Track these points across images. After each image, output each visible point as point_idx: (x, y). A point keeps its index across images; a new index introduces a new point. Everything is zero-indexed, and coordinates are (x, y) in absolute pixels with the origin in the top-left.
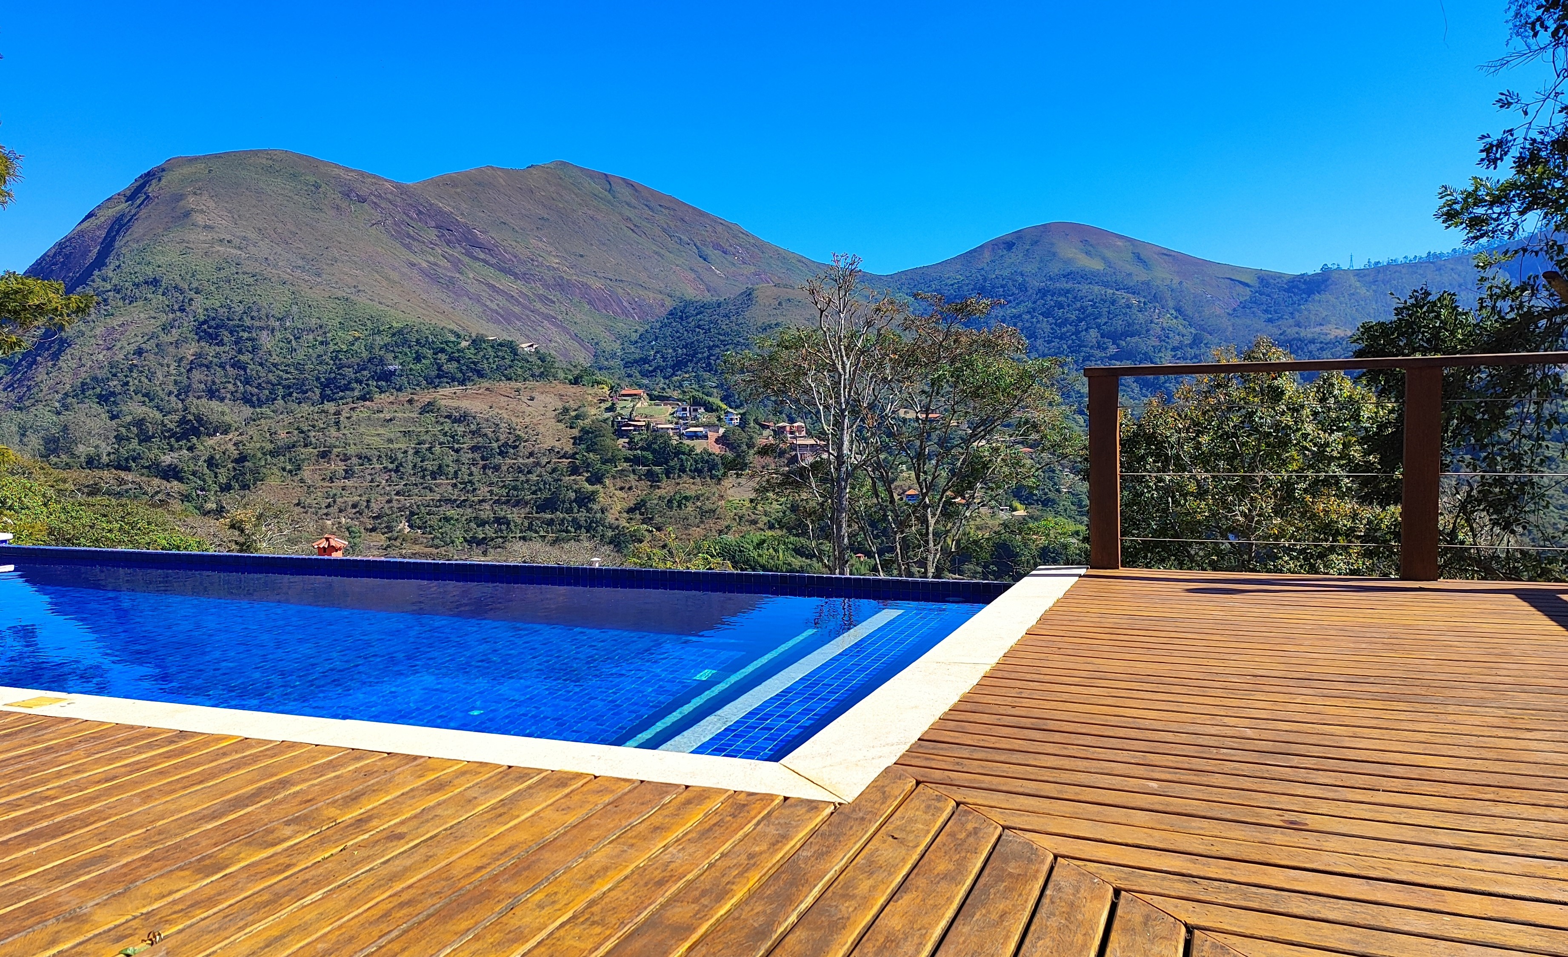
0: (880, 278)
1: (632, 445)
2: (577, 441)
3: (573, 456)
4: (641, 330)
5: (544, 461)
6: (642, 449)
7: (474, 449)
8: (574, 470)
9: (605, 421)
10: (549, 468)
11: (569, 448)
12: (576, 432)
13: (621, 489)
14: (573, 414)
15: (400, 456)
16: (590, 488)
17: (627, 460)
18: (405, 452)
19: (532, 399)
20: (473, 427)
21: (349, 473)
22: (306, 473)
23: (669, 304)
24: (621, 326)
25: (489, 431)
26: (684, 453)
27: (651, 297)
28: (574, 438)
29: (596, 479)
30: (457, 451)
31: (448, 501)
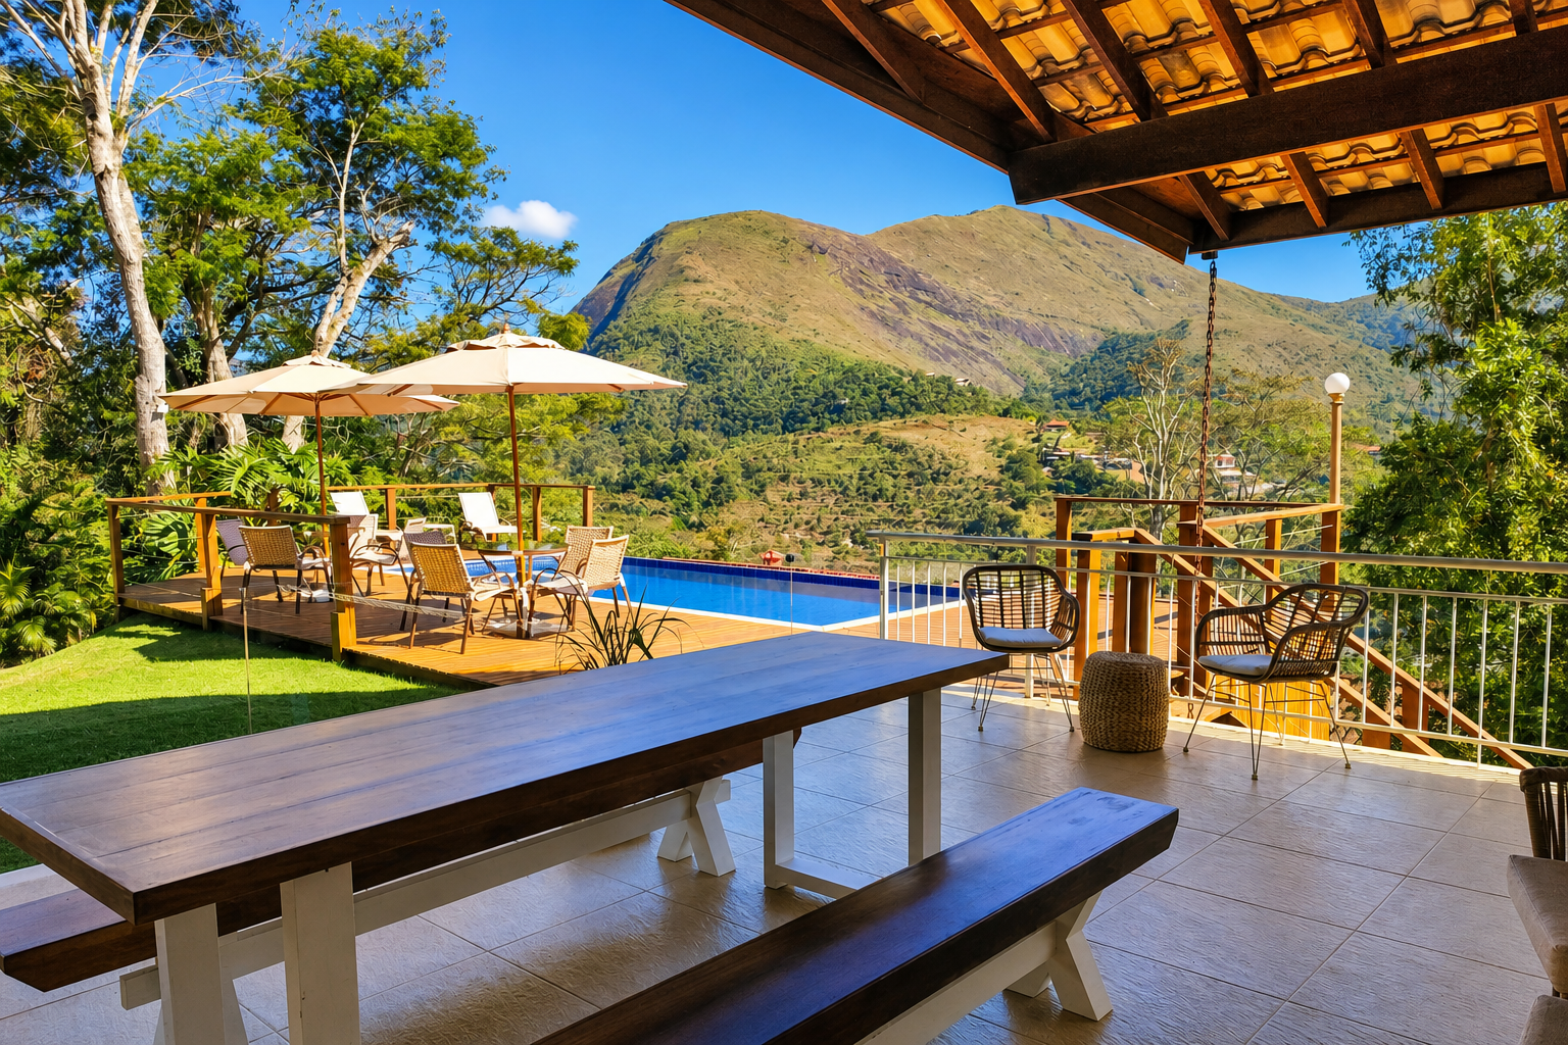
0: (1327, 305)
1: (1055, 473)
2: (1003, 470)
3: (999, 484)
4: (1071, 362)
5: (973, 487)
6: (1066, 477)
7: (910, 475)
8: (999, 496)
9: (1031, 451)
10: (977, 494)
11: (995, 475)
12: (1003, 461)
13: (1044, 515)
14: (1001, 444)
15: (845, 479)
16: (1012, 512)
17: (1050, 487)
18: (851, 477)
19: (964, 430)
20: (910, 455)
21: (803, 495)
22: (770, 494)
23: (1101, 336)
24: (1053, 361)
25: (923, 460)
26: (1106, 482)
27: (1083, 333)
28: (1001, 466)
29: (1021, 504)
30: (895, 477)
31: (888, 521)
